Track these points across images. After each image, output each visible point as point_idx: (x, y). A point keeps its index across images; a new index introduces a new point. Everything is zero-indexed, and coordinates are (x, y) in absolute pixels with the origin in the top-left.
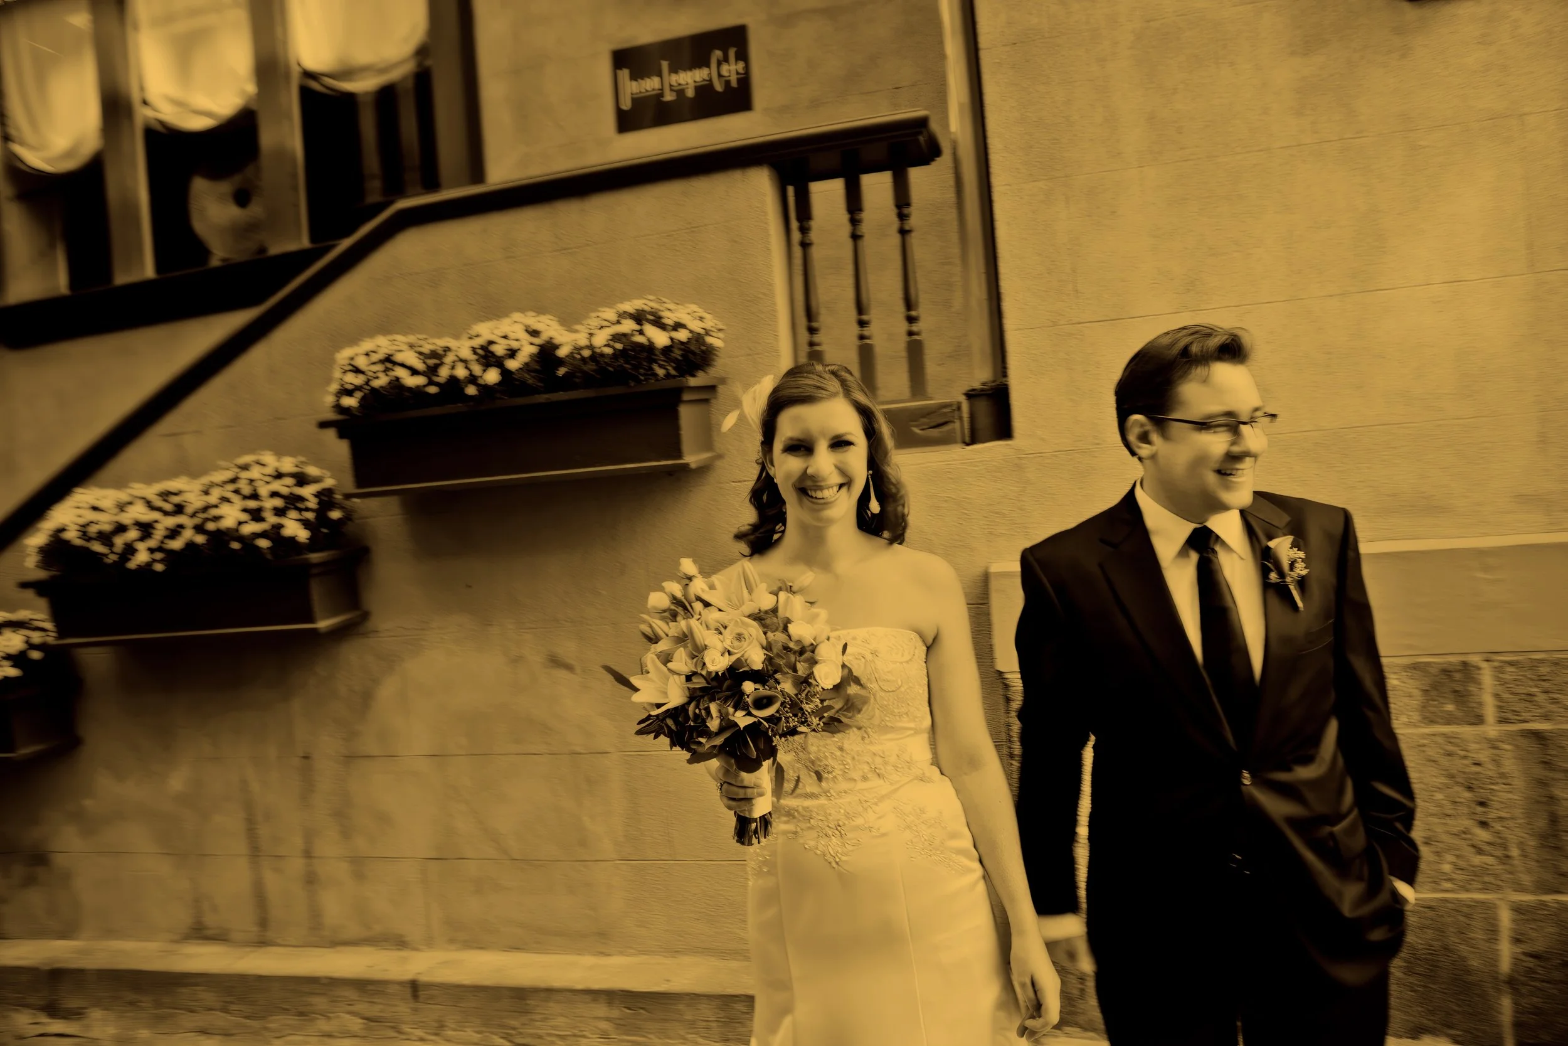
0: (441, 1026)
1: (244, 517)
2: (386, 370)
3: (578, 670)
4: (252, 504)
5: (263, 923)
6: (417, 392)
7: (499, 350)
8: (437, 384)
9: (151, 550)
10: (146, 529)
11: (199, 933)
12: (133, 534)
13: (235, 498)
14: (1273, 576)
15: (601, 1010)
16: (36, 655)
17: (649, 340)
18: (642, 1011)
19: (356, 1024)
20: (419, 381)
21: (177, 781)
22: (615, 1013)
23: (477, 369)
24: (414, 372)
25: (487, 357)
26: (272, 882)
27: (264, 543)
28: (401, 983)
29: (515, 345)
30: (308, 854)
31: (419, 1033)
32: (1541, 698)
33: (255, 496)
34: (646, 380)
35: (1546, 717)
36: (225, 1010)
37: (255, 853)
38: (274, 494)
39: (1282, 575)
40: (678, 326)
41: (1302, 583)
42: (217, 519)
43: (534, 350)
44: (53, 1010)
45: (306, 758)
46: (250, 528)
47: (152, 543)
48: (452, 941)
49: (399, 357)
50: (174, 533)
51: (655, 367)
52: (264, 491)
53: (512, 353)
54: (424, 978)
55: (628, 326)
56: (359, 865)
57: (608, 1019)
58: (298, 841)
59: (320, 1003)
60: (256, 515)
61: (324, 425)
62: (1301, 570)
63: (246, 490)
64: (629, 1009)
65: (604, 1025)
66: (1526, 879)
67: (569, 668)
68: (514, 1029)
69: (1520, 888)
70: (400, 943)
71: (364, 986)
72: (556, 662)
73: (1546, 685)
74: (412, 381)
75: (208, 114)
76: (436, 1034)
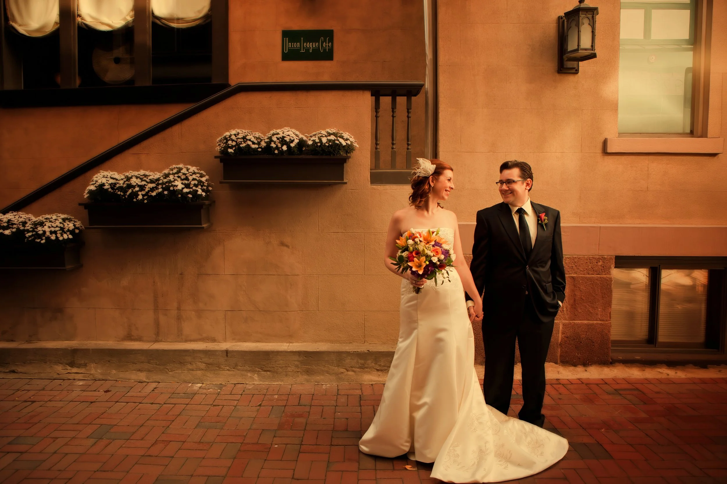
0: (236, 365)
1: (183, 186)
2: (245, 142)
3: (291, 247)
4: (186, 182)
5: (158, 334)
6: (255, 150)
7: (287, 139)
8: (261, 148)
9: (143, 195)
10: (142, 188)
11: (129, 337)
12: (137, 189)
13: (179, 179)
14: (540, 222)
15: (296, 358)
16: (77, 231)
17: (340, 142)
18: (310, 358)
19: (203, 366)
20: (257, 146)
21: (125, 282)
22: (301, 359)
23: (279, 145)
24: (254, 143)
25: (283, 141)
26: (162, 319)
27: (190, 196)
28: (222, 351)
29: (292, 139)
30: (179, 309)
31: (228, 368)
32: (574, 267)
33: (187, 179)
34: (336, 155)
35: (575, 273)
36: (149, 363)
37: (156, 309)
38: (194, 179)
39: (542, 222)
40: (347, 140)
41: (546, 224)
42: (175, 186)
43: (298, 141)
44: (72, 364)
45: (181, 274)
46: (186, 190)
47: (143, 193)
48: (234, 339)
49: (248, 138)
50: (152, 190)
51: (340, 151)
52: (190, 178)
53: (292, 141)
54: (230, 349)
55: (332, 137)
56: (199, 313)
57: (298, 361)
58: (175, 305)
59: (189, 359)
60: (187, 186)
61: (216, 157)
62: (546, 221)
63: (183, 177)
64: (306, 357)
65: (296, 363)
66: (567, 317)
67: (287, 246)
68: (264, 365)
69: (565, 319)
70: (214, 340)
71: (206, 352)
72: (283, 244)
73: (576, 264)
74: (253, 146)
75: (109, 25)
76: (234, 368)
